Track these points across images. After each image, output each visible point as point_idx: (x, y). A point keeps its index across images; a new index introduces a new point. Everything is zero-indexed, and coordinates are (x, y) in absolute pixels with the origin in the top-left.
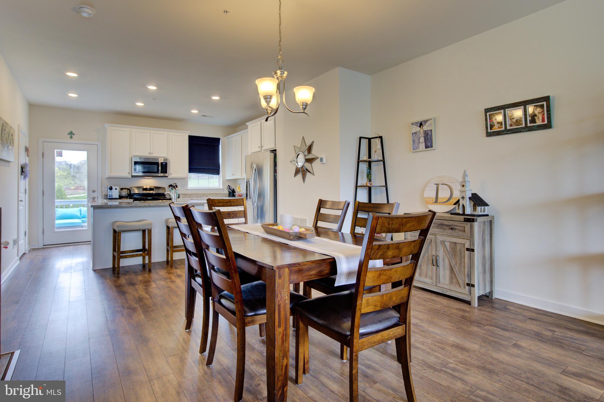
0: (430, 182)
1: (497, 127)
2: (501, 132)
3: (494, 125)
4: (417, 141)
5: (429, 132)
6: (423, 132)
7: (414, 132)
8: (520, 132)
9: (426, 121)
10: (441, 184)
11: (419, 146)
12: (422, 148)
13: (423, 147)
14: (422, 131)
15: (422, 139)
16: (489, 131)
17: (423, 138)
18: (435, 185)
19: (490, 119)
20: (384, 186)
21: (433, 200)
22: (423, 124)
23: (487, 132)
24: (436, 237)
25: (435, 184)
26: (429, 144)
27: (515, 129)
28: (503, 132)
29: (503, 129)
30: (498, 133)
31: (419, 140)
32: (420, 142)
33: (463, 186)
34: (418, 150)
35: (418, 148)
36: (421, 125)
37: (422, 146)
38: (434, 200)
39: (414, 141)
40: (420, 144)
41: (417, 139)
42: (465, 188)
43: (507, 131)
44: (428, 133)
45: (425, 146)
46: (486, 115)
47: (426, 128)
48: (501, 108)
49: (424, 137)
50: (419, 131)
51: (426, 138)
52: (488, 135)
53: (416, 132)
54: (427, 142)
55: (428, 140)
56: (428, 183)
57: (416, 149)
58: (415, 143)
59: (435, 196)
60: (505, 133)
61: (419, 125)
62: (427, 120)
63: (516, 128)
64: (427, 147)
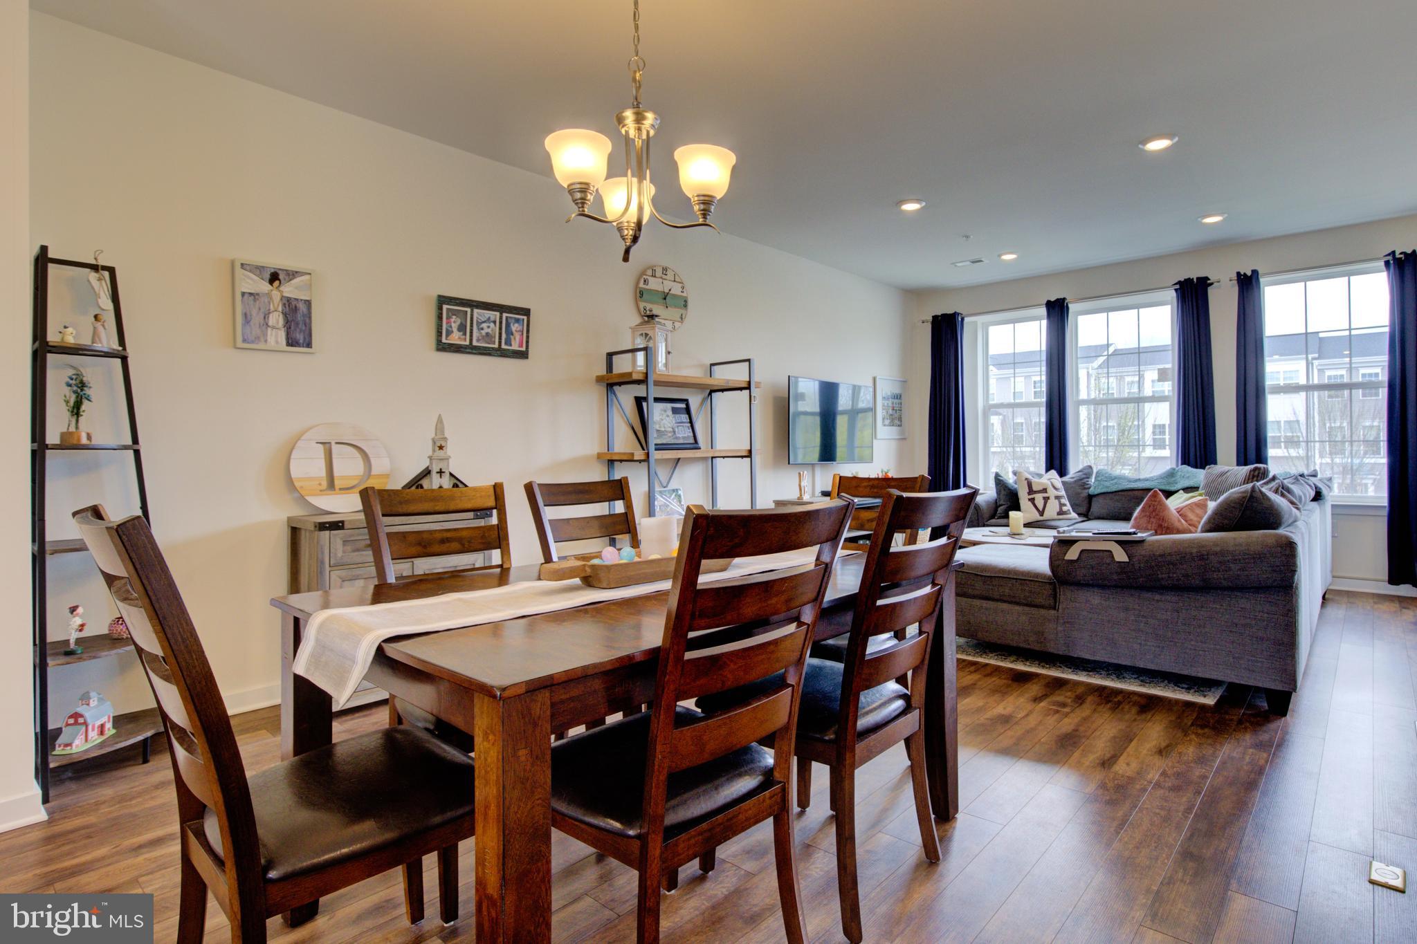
0: (303, 438)
1: (457, 337)
2: (462, 347)
3: (452, 332)
4: (257, 319)
5: (302, 307)
6: (281, 299)
7: (250, 291)
8: (489, 354)
9: (292, 275)
10: (337, 443)
11: (265, 335)
12: (277, 342)
13: (279, 340)
14: (276, 296)
15: (277, 319)
16: (444, 340)
17: (281, 316)
18: (321, 445)
19: (447, 319)
20: (126, 448)
21: (320, 484)
22: (281, 277)
23: (439, 342)
24: (413, 564)
25: (317, 443)
26: (298, 335)
27: (483, 347)
28: (466, 348)
29: (467, 343)
30: (457, 349)
31: (266, 317)
32: (270, 323)
33: (441, 448)
34: (261, 346)
35: (262, 339)
36: (274, 278)
37: (277, 337)
38: (325, 484)
39: (247, 318)
40: (269, 329)
41: (258, 313)
42: (446, 453)
43: (472, 349)
44: (296, 307)
45: (288, 339)
46: (440, 308)
47: (290, 289)
48: (467, 303)
49: (285, 314)
50: (269, 295)
51: (290, 319)
52: (440, 347)
53: (258, 294)
54: (292, 328)
55: (297, 324)
56: (299, 439)
57: (253, 342)
58: (252, 323)
59: (323, 473)
60: (468, 350)
61: (268, 276)
62: (297, 272)
63: (486, 347)
64: (291, 342)
